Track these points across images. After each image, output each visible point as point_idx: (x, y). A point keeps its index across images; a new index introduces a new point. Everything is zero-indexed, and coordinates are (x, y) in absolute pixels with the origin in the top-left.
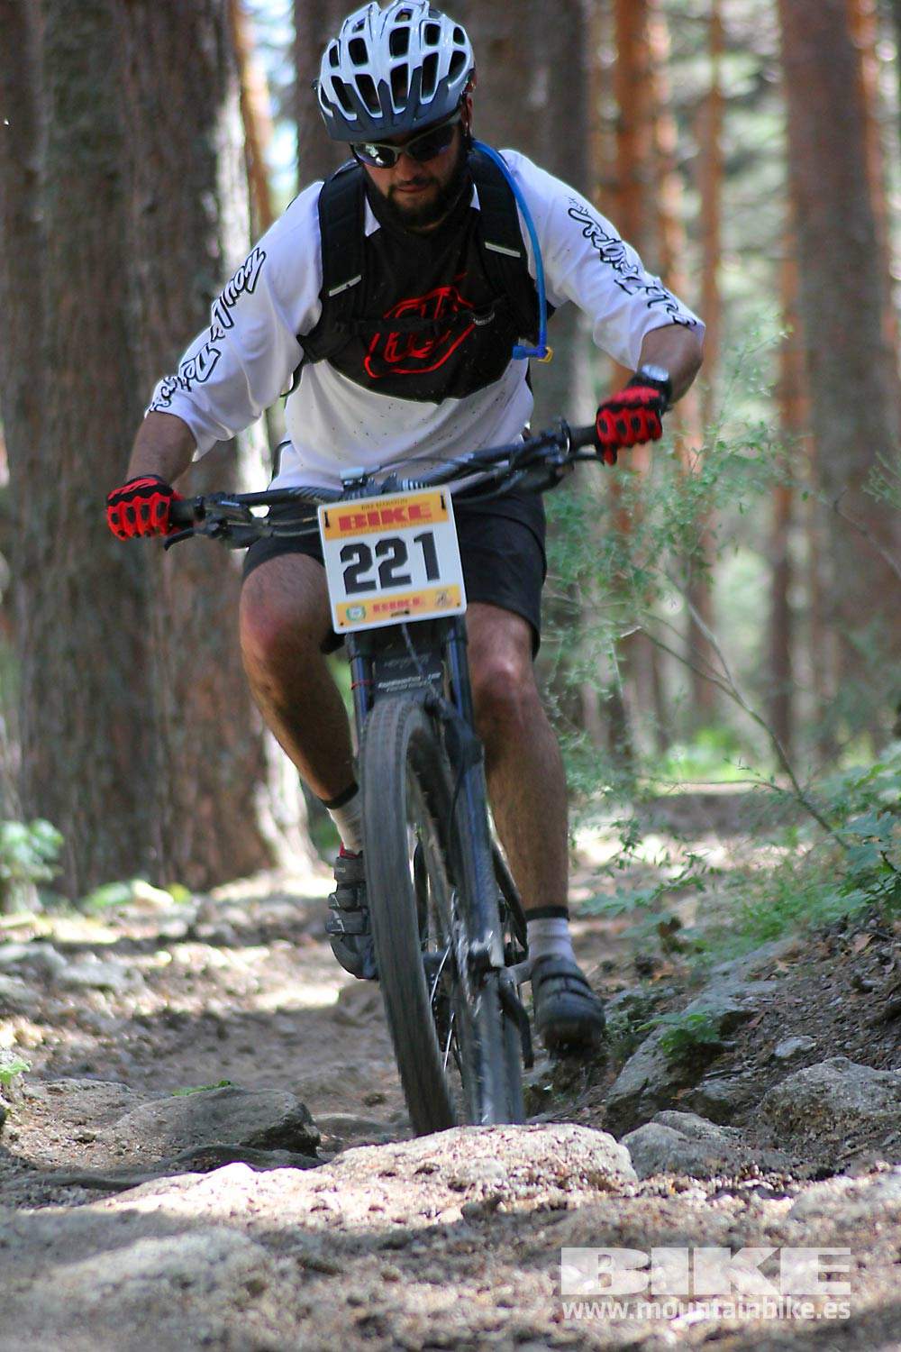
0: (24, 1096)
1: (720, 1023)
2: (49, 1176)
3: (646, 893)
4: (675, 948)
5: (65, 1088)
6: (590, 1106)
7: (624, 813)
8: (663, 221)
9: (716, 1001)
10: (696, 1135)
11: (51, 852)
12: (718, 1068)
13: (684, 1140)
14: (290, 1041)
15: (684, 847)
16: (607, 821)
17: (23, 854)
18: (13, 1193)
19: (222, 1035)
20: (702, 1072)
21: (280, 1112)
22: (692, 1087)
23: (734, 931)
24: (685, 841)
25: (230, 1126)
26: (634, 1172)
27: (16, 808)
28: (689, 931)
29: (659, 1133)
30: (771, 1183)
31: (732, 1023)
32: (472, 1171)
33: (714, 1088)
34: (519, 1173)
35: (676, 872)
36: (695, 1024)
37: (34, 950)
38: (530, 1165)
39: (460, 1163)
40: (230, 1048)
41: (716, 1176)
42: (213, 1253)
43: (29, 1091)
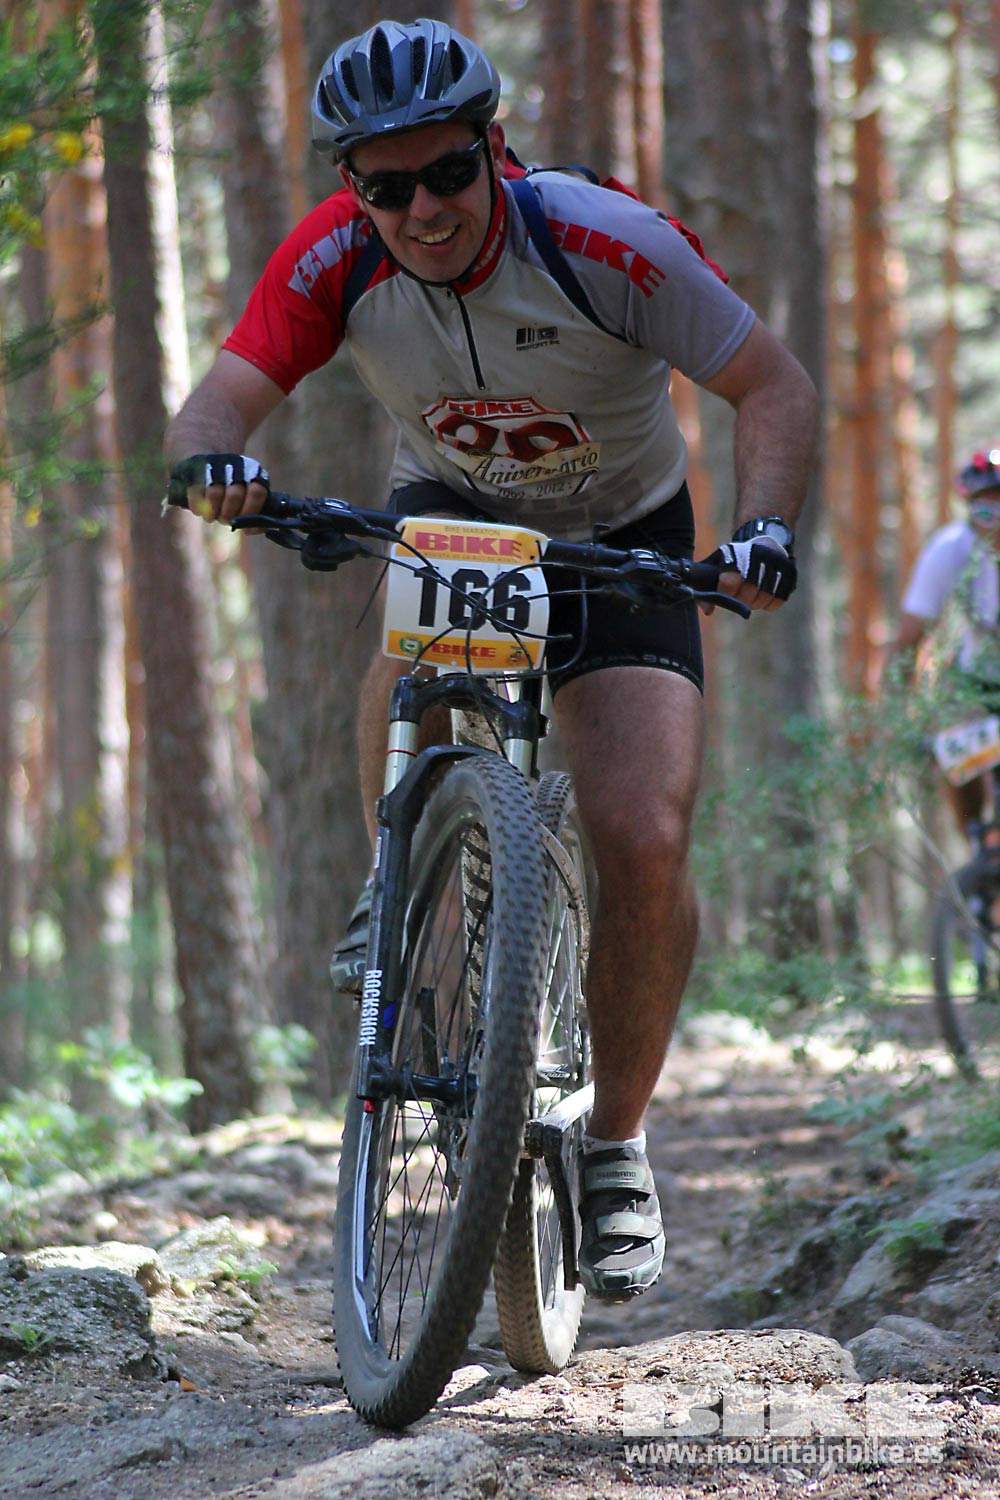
0: (272, 1297)
1: (944, 1230)
2: (294, 1375)
3: (875, 1101)
4: (901, 1155)
5: (312, 1289)
6: (819, 1309)
7: (857, 1021)
8: (898, 447)
9: (941, 1208)
10: (920, 1340)
11: (305, 1055)
12: (943, 1274)
13: (906, 1345)
15: (914, 1055)
16: (841, 1028)
17: (279, 1057)
18: (260, 1391)
20: (928, 1277)
22: (917, 1290)
23: (960, 1140)
24: (916, 1048)
26: (858, 1377)
28: (916, 1139)
29: (883, 1338)
30: (990, 1388)
31: (956, 1230)
32: (700, 1374)
33: (937, 1293)
34: (746, 1376)
35: (905, 1079)
36: (921, 1230)
37: (286, 1152)
38: (758, 1369)
39: (689, 1366)
41: (938, 1380)
42: (448, 1454)
43: (277, 1291)
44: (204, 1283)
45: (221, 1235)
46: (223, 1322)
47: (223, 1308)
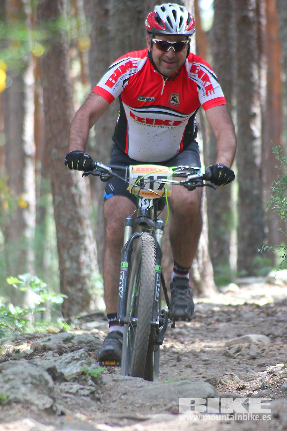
0: (102, 382)
5: (118, 379)
14: (206, 363)
19: (179, 360)
21: (206, 391)
27: (96, 266)
40: (182, 365)
43: (104, 380)
44: (74, 376)
45: (81, 356)
46: (82, 392)
47: (82, 387)
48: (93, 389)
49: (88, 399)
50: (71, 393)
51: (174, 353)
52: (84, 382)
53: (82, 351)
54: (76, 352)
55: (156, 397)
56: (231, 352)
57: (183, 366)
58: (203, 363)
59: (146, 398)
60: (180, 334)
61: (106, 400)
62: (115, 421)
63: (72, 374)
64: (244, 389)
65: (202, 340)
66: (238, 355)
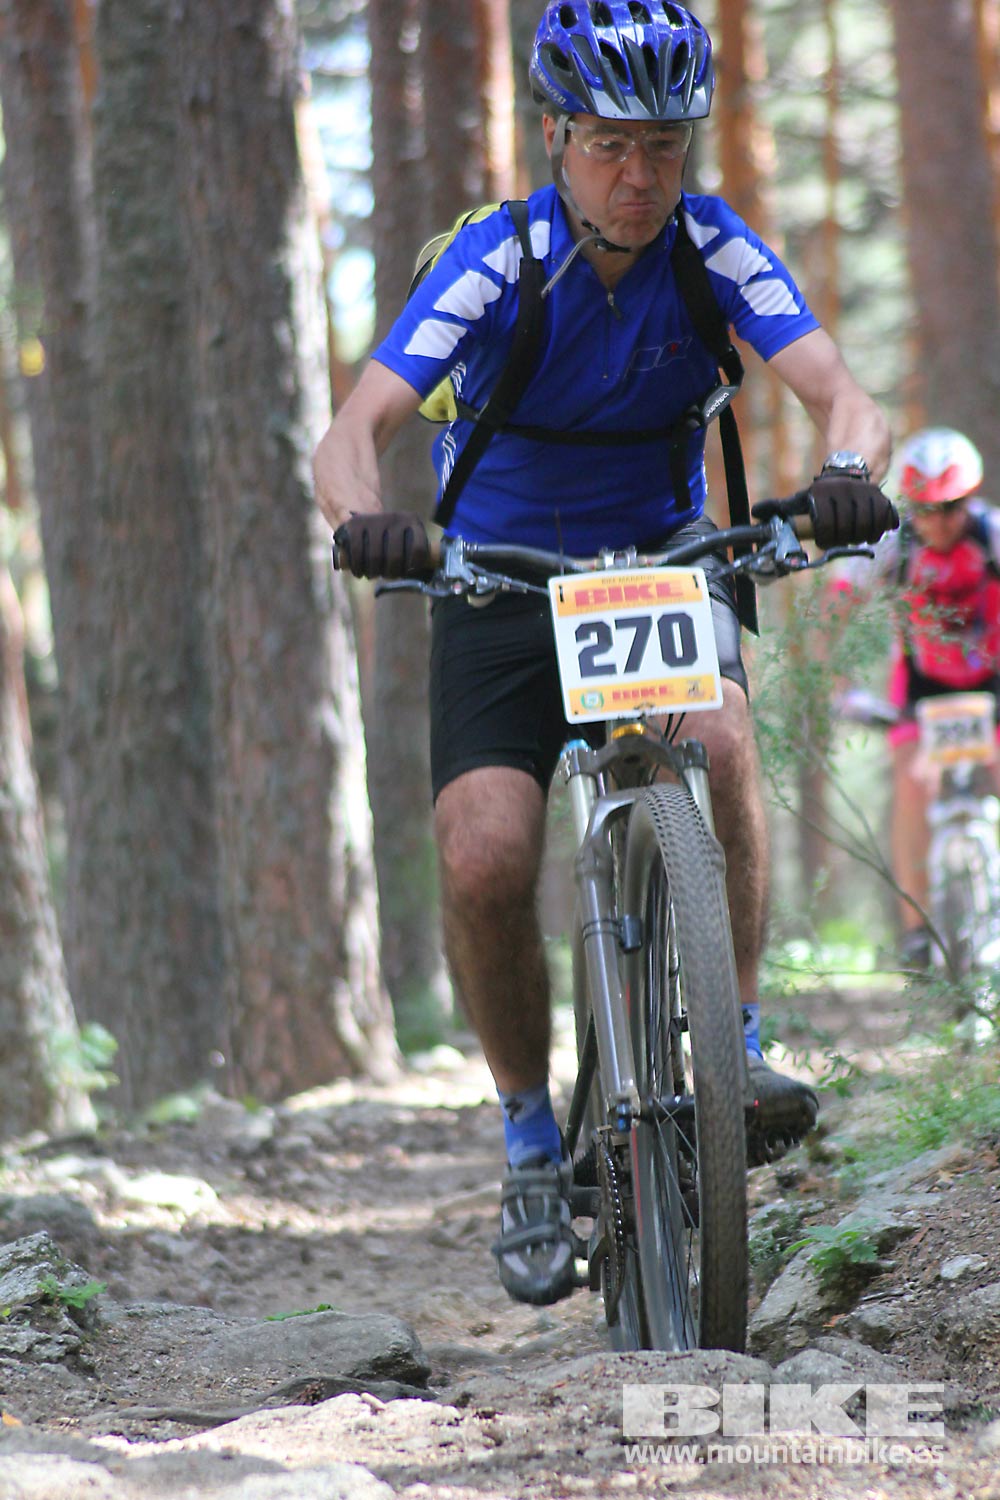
0: (98, 1323)
1: (877, 1241)
4: (821, 1158)
5: (145, 1313)
9: (873, 1216)
11: (104, 1058)
12: (877, 1291)
13: (848, 1368)
14: (382, 1265)
19: (306, 1258)
20: (859, 1295)
21: (387, 1339)
22: (847, 1311)
23: (888, 1138)
25: (330, 1355)
28: (841, 1137)
29: (820, 1361)
31: (890, 1240)
33: (870, 1313)
36: (850, 1241)
37: (93, 1165)
40: (315, 1274)
43: (104, 1316)
44: (20, 1307)
45: (38, 1251)
46: (44, 1351)
47: (43, 1335)
48: (73, 1339)
49: (62, 1369)
50: (11, 1354)
51: (294, 1240)
52: (47, 1323)
53: (40, 1236)
54: (24, 1242)
55: (250, 1360)
56: (451, 1233)
57: (318, 1275)
58: (376, 1264)
59: (221, 1363)
60: (307, 1187)
61: (111, 1371)
62: (141, 1428)
63: (15, 1301)
64: (492, 1332)
65: (368, 1204)
66: (472, 1241)
